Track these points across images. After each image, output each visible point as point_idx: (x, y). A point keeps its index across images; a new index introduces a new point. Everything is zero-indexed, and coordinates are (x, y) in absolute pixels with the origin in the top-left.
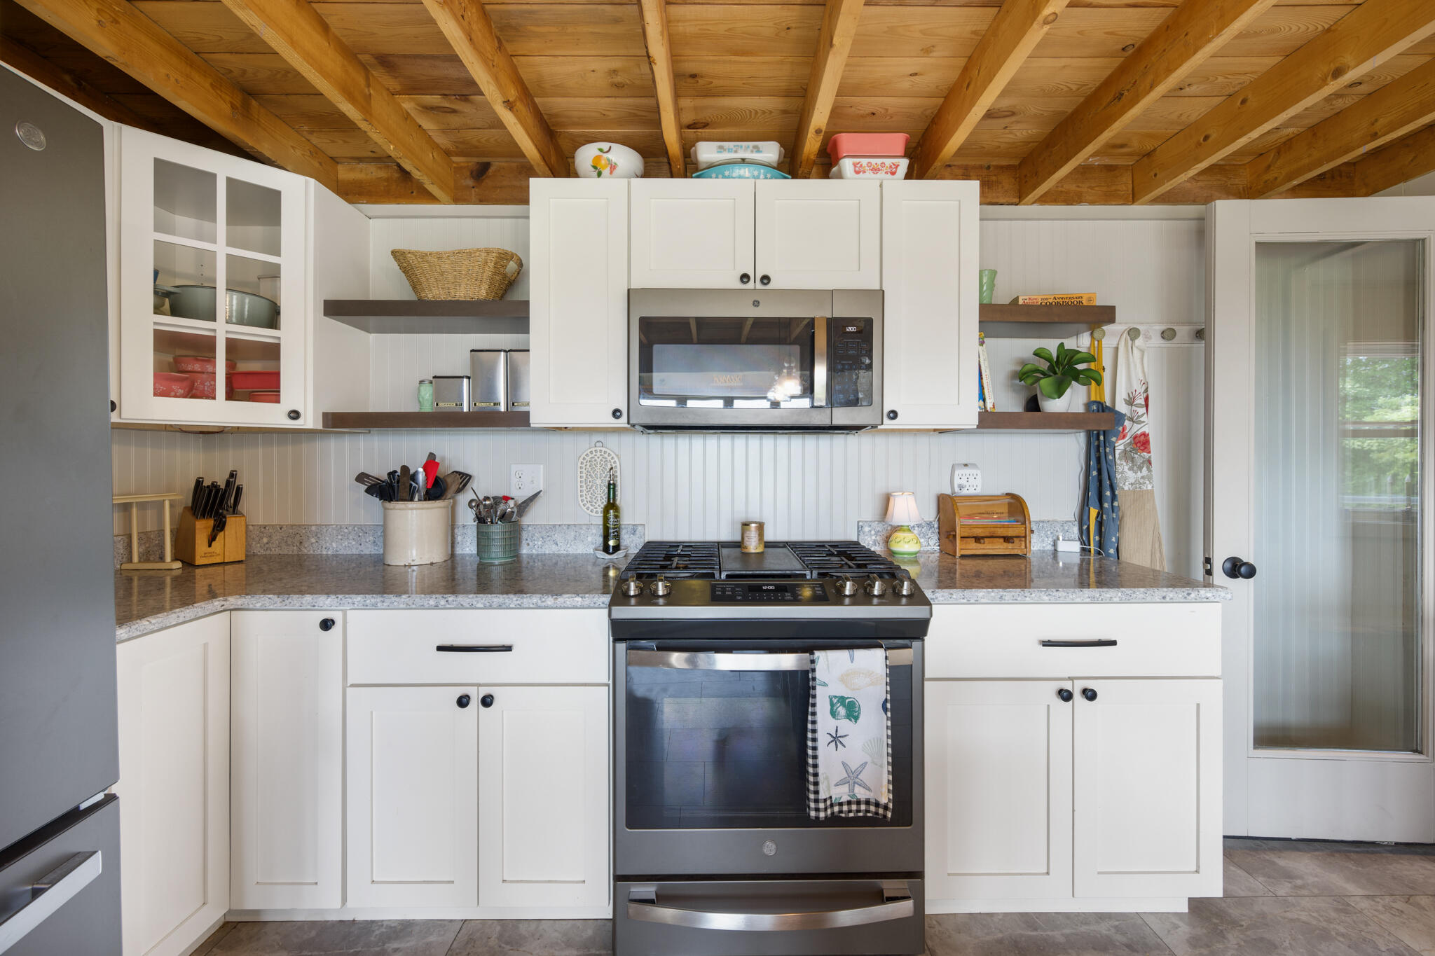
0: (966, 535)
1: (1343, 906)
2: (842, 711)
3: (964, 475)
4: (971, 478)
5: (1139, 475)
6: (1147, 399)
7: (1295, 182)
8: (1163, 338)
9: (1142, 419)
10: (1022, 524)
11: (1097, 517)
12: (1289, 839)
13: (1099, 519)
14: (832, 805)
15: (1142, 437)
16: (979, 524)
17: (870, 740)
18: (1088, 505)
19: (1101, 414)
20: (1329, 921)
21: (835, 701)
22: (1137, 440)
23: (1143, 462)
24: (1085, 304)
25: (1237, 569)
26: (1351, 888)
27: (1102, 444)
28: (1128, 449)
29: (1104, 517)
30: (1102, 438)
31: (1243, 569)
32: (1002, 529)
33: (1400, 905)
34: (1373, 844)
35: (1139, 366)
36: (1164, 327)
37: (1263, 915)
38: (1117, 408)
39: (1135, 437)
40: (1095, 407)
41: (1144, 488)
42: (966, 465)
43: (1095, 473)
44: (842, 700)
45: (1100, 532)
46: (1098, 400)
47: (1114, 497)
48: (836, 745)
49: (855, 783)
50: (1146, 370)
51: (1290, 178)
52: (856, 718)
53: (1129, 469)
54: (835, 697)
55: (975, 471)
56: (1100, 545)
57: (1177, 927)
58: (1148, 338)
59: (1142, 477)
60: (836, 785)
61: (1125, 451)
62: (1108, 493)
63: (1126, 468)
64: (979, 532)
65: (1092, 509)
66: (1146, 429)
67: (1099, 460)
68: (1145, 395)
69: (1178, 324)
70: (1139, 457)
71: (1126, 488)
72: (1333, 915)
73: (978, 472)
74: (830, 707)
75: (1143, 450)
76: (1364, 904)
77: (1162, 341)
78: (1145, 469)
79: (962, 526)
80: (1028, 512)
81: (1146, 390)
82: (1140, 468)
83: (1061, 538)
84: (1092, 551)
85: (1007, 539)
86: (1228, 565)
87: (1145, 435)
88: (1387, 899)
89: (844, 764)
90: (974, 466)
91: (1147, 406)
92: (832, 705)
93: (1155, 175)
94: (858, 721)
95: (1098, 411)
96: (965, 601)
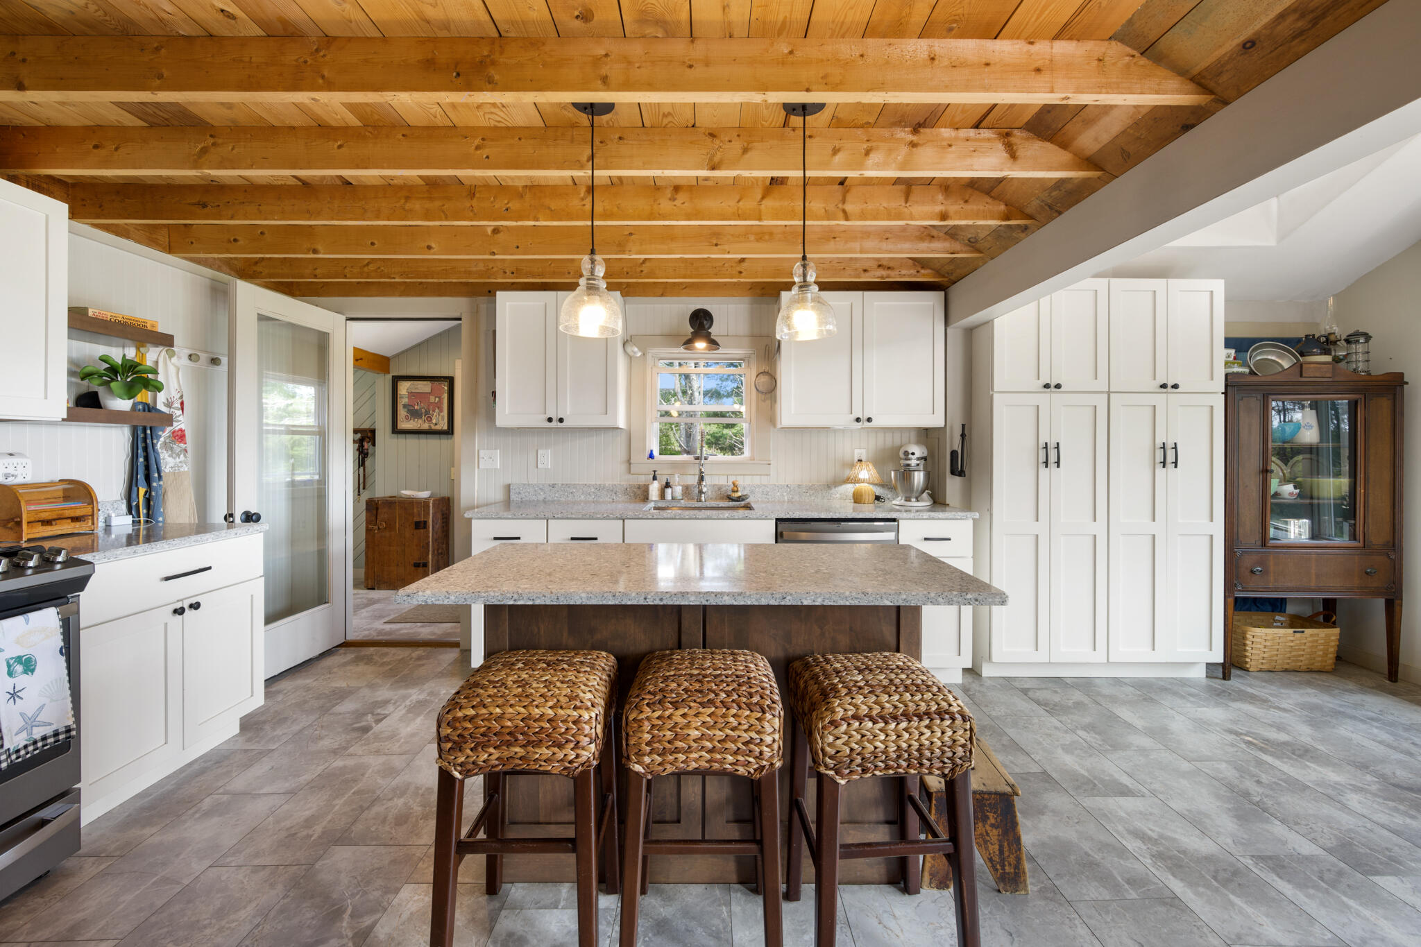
0: (32, 519)
1: (308, 689)
2: (19, 668)
3: (11, 464)
4: (20, 468)
5: (178, 460)
6: (182, 404)
7: (273, 280)
8: (190, 359)
9: (179, 419)
10: (89, 504)
11: (145, 494)
12: (275, 676)
13: (147, 496)
14: (9, 756)
15: (180, 432)
16: (46, 509)
17: (48, 685)
18: (137, 486)
19: (147, 412)
20: (304, 697)
21: (12, 662)
22: (175, 434)
23: (181, 451)
24: (149, 328)
25: (250, 518)
26: (308, 681)
27: (149, 437)
28: (167, 441)
29: (153, 493)
30: (149, 432)
31: (254, 517)
32: (69, 511)
33: (329, 676)
34: (310, 659)
35: (175, 380)
36: (190, 352)
37: (276, 712)
38: (158, 407)
39: (174, 432)
40: (141, 407)
41: (182, 469)
42: (11, 455)
43: (141, 460)
44: (19, 659)
45: (148, 507)
46: (144, 401)
47: (160, 477)
48: (14, 700)
49: (32, 727)
50: (181, 382)
51: (270, 276)
52: (33, 671)
53: (169, 456)
54: (12, 658)
55: (24, 461)
56: (148, 515)
57: (237, 741)
58: (179, 358)
59: (180, 462)
60: (16, 734)
61: (165, 443)
62: (156, 475)
63: (166, 456)
64: (45, 516)
65: (140, 488)
66: (183, 427)
67: (145, 449)
68: (180, 401)
69: (202, 351)
70: (178, 447)
71: (167, 470)
72: (304, 694)
73: (29, 461)
74: (7, 669)
75: (180, 442)
76: (315, 683)
77: (189, 361)
78: (182, 456)
79: (29, 512)
80: (94, 493)
81: (181, 397)
82: (179, 455)
83: (113, 515)
84: (142, 521)
85: (75, 519)
86: (244, 517)
87: (181, 430)
88: (323, 677)
89: (21, 714)
90: (21, 455)
91: (183, 409)
92: (9, 666)
93: (192, 243)
94: (35, 673)
95: (144, 411)
96: (106, 560)
